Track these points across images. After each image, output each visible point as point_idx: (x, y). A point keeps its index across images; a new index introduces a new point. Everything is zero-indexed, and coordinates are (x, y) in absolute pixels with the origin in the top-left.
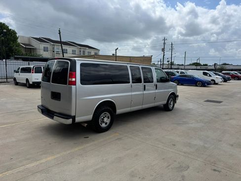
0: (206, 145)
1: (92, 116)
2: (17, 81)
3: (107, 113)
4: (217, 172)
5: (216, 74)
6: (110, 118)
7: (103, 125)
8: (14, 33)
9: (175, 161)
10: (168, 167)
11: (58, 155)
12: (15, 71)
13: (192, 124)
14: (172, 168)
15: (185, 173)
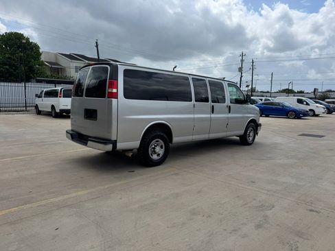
0: (299, 183)
1: (139, 142)
2: (40, 109)
3: (161, 141)
4: (314, 213)
5: (316, 102)
6: (164, 147)
7: (155, 157)
8: (36, 47)
9: (254, 199)
10: (244, 205)
11: (93, 190)
12: (36, 95)
13: (280, 159)
14: (250, 207)
15: (269, 213)
